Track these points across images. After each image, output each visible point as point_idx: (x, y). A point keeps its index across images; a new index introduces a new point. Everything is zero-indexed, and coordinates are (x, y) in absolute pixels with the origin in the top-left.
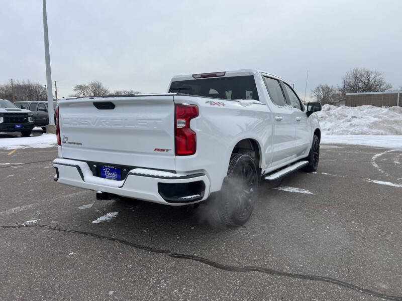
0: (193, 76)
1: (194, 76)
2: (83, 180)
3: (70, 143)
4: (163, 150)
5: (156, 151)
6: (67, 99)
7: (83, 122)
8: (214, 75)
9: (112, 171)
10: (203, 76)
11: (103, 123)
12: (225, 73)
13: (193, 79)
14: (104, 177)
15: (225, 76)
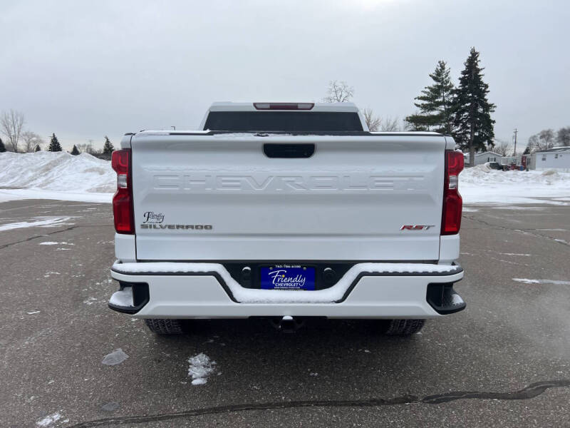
0: (255, 104)
1: (257, 106)
2: (234, 300)
3: (170, 227)
4: (421, 228)
5: (406, 230)
6: (171, 134)
7: (224, 183)
8: (295, 106)
9: (291, 273)
10: (273, 106)
11: (288, 184)
12: (313, 105)
13: (255, 110)
14: (271, 287)
15: (312, 110)
